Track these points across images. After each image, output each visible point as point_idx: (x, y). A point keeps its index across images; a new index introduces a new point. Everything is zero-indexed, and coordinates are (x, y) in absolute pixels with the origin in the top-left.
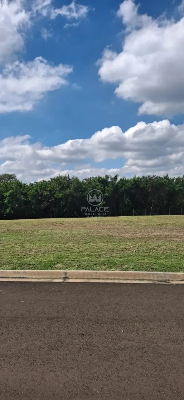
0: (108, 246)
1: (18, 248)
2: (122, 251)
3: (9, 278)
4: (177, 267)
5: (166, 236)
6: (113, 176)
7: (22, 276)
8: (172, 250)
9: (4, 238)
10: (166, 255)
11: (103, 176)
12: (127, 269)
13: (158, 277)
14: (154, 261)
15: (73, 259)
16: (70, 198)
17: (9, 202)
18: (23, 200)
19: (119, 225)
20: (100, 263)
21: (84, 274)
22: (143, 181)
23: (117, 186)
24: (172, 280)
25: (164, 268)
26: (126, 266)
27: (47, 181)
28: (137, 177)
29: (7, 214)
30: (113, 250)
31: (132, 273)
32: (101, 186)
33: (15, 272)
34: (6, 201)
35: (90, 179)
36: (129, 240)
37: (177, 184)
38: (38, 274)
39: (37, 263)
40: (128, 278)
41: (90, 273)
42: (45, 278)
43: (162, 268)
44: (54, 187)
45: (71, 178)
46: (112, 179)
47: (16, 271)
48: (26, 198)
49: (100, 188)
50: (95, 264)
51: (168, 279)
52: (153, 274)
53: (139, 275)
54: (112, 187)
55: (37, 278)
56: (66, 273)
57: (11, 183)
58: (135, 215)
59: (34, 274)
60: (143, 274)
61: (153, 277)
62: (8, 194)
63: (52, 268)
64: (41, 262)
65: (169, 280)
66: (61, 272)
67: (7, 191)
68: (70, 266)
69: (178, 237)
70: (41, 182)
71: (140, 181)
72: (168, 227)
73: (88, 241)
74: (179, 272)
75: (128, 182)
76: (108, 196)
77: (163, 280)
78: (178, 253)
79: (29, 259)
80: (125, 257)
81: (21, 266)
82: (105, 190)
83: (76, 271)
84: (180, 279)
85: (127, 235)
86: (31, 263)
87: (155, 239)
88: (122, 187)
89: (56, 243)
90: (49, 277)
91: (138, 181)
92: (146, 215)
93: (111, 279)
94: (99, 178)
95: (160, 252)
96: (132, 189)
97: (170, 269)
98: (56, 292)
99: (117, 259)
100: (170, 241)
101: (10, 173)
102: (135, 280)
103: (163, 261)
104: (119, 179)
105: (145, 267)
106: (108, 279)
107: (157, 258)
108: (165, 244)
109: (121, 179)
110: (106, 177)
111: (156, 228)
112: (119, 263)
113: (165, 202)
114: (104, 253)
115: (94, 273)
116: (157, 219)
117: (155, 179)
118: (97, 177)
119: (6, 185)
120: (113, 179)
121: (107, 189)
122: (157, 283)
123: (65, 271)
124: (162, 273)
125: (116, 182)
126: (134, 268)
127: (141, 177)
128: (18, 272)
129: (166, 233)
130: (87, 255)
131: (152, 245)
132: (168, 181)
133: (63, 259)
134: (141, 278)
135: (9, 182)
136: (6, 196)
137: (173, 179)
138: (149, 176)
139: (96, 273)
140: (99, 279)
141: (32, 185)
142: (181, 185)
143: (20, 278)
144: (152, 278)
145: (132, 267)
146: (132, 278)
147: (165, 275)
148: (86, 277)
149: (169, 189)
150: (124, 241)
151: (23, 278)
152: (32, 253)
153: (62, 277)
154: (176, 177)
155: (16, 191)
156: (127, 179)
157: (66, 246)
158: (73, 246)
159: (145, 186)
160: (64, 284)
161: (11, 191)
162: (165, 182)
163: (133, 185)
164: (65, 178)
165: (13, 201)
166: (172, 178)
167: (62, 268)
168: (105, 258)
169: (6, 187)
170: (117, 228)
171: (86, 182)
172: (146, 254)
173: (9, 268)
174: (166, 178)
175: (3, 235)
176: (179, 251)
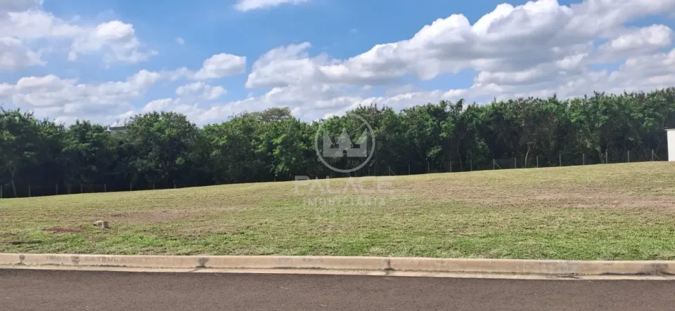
0: (457, 219)
1: (303, 223)
2: (484, 226)
3: (295, 268)
4: (589, 252)
5: (562, 201)
6: (454, 103)
7: (317, 266)
8: (578, 225)
9: (279, 209)
10: (566, 232)
11: (437, 103)
12: (498, 256)
13: (556, 269)
14: (546, 242)
15: (398, 240)
16: (380, 144)
17: (282, 153)
18: (304, 150)
19: (471, 185)
20: (447, 246)
21: (420, 264)
22: (511, 108)
23: (463, 119)
24: (583, 273)
25: (566, 254)
26: (494, 251)
27: (340, 116)
28: (498, 101)
29: (279, 173)
30: (466, 226)
31: (506, 262)
32: (434, 121)
33: (304, 260)
34: (277, 152)
35: (414, 109)
36: (495, 208)
37: (574, 111)
38: (342, 262)
39: (339, 246)
40: (501, 271)
41: (431, 261)
42: (354, 270)
43: (561, 253)
44: (351, 126)
45: (380, 108)
46: (452, 107)
47: (307, 257)
48: (308, 146)
49: (431, 124)
50: (439, 248)
51: (574, 272)
52: (547, 264)
53: (521, 265)
54: (453, 122)
55: (341, 270)
56: (389, 262)
57: (283, 122)
58: (497, 168)
59: (336, 262)
60: (528, 264)
61: (547, 268)
62: (279, 140)
63: (364, 254)
64: (345, 244)
65: (577, 274)
66: (380, 260)
67: (277, 136)
68: (394, 250)
69: (583, 202)
70: (331, 119)
71: (505, 108)
72: (562, 186)
73: (419, 212)
74: (596, 259)
75: (482, 112)
76: (446, 137)
77: (565, 274)
78: (587, 228)
79: (325, 240)
80: (489, 236)
81: (314, 250)
82: (440, 128)
83: (407, 258)
84: (598, 273)
85: (489, 201)
86: (328, 245)
87: (542, 207)
88: (471, 120)
89: (365, 215)
90: (361, 268)
91: (501, 109)
92: (517, 168)
93: (468, 272)
94: (430, 106)
95: (555, 227)
96: (489, 123)
97: (576, 255)
98: (376, 291)
99: (477, 239)
100: (570, 209)
101: (281, 107)
102: (514, 273)
103: (562, 243)
104: (465, 107)
105: (530, 253)
106: (463, 272)
107: (550, 237)
108: (561, 214)
109: (469, 107)
110: (441, 104)
111: (540, 188)
112: (481, 245)
113: (552, 143)
114: (452, 230)
115: (438, 262)
116: (539, 174)
117: (532, 103)
118: (426, 105)
119: (275, 127)
120: (454, 108)
121: (444, 125)
122: (555, 278)
123: (388, 258)
124: (563, 261)
125: (460, 112)
126: (510, 254)
127: (506, 101)
128: (310, 260)
129: (561, 196)
130: (421, 234)
131: (537, 216)
132: (556, 107)
133: (381, 240)
134: (524, 271)
135: (280, 121)
136: (277, 145)
137: (566, 104)
138: (521, 99)
139: (442, 262)
140: (447, 272)
141: (316, 124)
142: (582, 112)
143: (314, 268)
144: (544, 271)
145: (505, 252)
146: (509, 271)
147: (568, 264)
148: (424, 269)
149: (560, 122)
150: (485, 211)
151: (319, 268)
152: (328, 231)
153: (383, 268)
154: (572, 98)
155: (291, 136)
156: (479, 107)
157: (382, 219)
158: (395, 220)
159: (514, 116)
160: (387, 278)
161: (283, 136)
162: (551, 108)
163: (492, 115)
164: (370, 110)
165: (288, 151)
166: (563, 101)
167: (382, 254)
168: (455, 237)
169: (276, 130)
170: (468, 190)
171: (405, 114)
172: (529, 231)
173: (294, 253)
174: (553, 100)
175: (279, 203)
176: (590, 224)
